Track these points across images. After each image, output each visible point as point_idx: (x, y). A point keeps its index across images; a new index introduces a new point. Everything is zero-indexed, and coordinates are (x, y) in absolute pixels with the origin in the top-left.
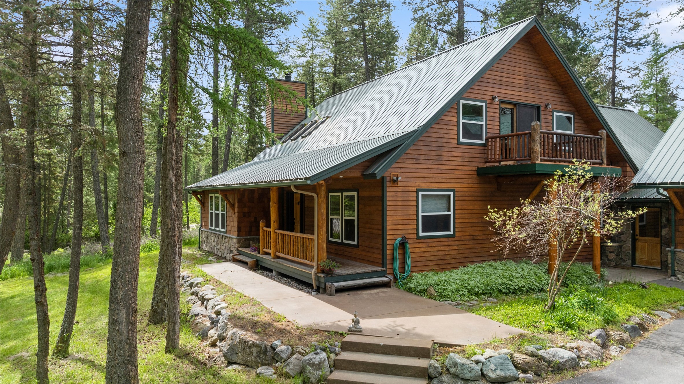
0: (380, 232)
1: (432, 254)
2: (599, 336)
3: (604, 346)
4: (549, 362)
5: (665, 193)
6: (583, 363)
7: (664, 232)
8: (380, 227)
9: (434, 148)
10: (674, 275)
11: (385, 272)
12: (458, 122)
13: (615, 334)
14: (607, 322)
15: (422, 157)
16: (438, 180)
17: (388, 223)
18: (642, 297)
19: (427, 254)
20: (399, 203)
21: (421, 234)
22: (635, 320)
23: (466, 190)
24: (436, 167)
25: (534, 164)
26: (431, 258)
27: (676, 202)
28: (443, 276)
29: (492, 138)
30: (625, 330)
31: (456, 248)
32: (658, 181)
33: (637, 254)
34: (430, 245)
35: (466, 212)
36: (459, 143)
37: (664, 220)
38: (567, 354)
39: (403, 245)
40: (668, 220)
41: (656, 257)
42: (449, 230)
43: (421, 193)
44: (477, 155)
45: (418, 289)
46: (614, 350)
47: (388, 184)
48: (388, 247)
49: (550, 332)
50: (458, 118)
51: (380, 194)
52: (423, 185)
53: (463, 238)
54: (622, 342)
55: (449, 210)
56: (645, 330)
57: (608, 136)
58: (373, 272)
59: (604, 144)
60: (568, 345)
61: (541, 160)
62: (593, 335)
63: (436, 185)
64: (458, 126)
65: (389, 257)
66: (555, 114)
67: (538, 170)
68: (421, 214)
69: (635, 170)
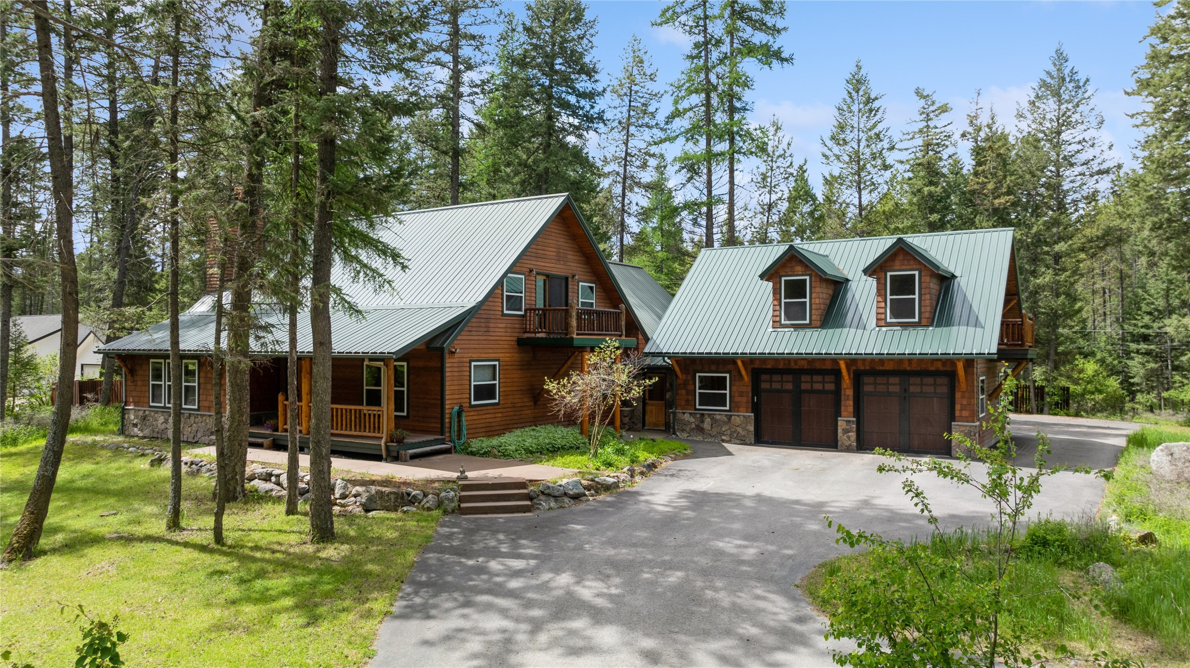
0: (439, 402)
1: (482, 421)
2: (629, 470)
3: (632, 476)
4: (602, 485)
5: (669, 361)
6: (621, 485)
7: (668, 395)
8: (439, 397)
9: (483, 320)
10: (674, 433)
11: (444, 439)
12: (502, 295)
13: (638, 469)
14: (633, 462)
15: (474, 329)
16: (486, 351)
17: (447, 392)
18: (653, 447)
19: (477, 422)
20: (456, 374)
21: (473, 403)
22: (649, 461)
23: (508, 359)
24: (485, 338)
25: (572, 338)
26: (481, 425)
27: (677, 369)
28: (503, 439)
29: (530, 310)
30: (644, 466)
31: (500, 415)
32: (664, 351)
33: (646, 417)
34: (480, 413)
35: (508, 380)
36: (503, 315)
37: (668, 385)
38: (611, 480)
39: (459, 414)
40: (671, 385)
41: (662, 420)
42: (495, 398)
43: (473, 364)
44: (517, 326)
45: (482, 452)
46: (638, 478)
47: (447, 356)
48: (447, 416)
49: (597, 469)
50: (502, 290)
51: (439, 365)
52: (475, 356)
53: (506, 406)
54: (642, 473)
55: (494, 379)
56: (656, 467)
57: (626, 309)
58: (435, 440)
59: (623, 317)
60: (612, 475)
61: (578, 334)
62: (625, 470)
63: (485, 355)
64: (502, 299)
65: (447, 425)
66: (581, 284)
67: (576, 343)
68: (473, 383)
69: (647, 339)
